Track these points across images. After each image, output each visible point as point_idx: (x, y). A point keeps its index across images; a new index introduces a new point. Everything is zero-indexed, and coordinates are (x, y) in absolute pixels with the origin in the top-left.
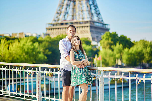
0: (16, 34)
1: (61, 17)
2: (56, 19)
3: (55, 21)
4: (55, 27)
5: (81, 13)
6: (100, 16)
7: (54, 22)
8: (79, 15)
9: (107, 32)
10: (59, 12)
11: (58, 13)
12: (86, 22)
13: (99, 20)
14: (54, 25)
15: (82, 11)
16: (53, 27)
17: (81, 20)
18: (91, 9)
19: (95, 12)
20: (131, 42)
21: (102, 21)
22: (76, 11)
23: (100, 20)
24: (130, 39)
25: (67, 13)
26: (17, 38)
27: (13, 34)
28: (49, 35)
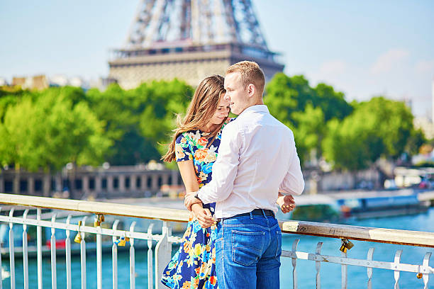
0: (23, 80)
1: (150, 32)
2: (136, 37)
3: (133, 42)
4: (133, 59)
5: (204, 20)
6: (257, 30)
7: (129, 47)
8: (200, 25)
9: (277, 75)
10: (144, 17)
11: (140, 21)
12: (219, 47)
13: (254, 41)
14: (129, 53)
15: (209, 15)
16: (126, 60)
17: (205, 41)
18: (233, 9)
19: (245, 19)
20: (345, 103)
21: (264, 43)
22: (190, 14)
23: (259, 40)
24: (342, 95)
25: (166, 20)
26: (28, 92)
27: (14, 79)
28: (116, 81)
